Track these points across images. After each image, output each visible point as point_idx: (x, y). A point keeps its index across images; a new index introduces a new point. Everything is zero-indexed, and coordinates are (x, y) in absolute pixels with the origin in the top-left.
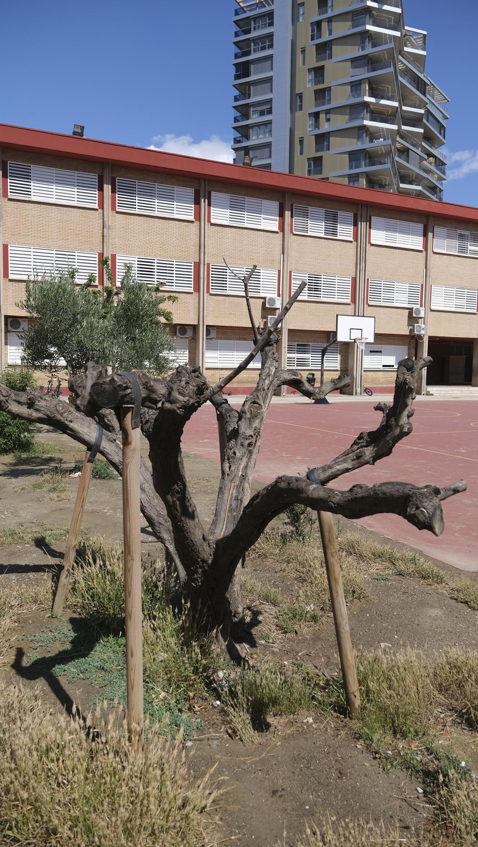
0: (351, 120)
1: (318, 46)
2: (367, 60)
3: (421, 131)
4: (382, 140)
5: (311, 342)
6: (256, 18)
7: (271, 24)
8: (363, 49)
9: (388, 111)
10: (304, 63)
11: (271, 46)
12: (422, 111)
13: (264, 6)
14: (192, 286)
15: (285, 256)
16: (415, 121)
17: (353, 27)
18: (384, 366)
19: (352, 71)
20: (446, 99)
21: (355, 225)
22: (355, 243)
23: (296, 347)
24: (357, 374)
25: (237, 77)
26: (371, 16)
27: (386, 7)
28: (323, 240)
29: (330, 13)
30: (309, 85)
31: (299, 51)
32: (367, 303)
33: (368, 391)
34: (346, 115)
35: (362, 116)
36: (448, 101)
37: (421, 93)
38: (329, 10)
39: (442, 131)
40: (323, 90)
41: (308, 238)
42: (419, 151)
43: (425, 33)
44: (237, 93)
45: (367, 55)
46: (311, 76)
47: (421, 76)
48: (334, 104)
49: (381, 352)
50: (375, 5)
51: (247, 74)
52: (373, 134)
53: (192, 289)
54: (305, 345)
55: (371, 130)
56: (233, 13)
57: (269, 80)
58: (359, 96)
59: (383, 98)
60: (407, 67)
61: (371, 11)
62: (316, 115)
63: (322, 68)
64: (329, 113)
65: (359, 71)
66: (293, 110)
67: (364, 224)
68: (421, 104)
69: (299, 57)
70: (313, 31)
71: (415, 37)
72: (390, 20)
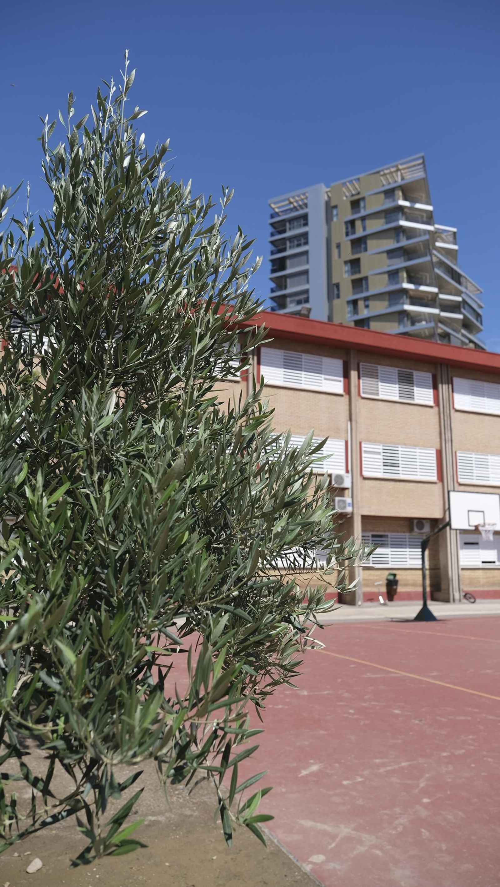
0: (390, 305)
1: (353, 242)
2: (403, 251)
3: (460, 317)
4: (424, 323)
5: (389, 531)
6: (291, 220)
7: (306, 224)
8: (398, 241)
9: (428, 297)
10: (340, 256)
11: (306, 243)
12: (459, 299)
13: (297, 210)
15: (354, 423)
16: (454, 307)
17: (387, 223)
18: (483, 562)
19: (388, 262)
20: (479, 290)
21: (435, 387)
22: (436, 409)
23: (370, 538)
24: (453, 573)
25: (273, 271)
26: (404, 213)
27: (418, 206)
28: (398, 405)
29: (363, 213)
30: (346, 276)
31: (334, 246)
32: (457, 482)
33: (469, 597)
34: (385, 301)
35: (401, 301)
36: (481, 292)
37: (456, 282)
38: (362, 211)
39: (479, 318)
40: (361, 280)
41: (380, 403)
42: (459, 336)
43: (455, 230)
44: (273, 285)
45: (403, 247)
46: (347, 268)
47: (455, 268)
48: (372, 291)
49: (477, 544)
50: (407, 204)
51: (283, 268)
52: (414, 319)
54: (381, 536)
55: (412, 314)
56: (269, 216)
57: (306, 273)
58: (397, 283)
59: (421, 284)
60: (440, 260)
61: (404, 209)
62: (355, 303)
63: (359, 259)
64: (368, 300)
65: (395, 261)
66: (330, 298)
67: (445, 387)
68: (458, 293)
69: (335, 252)
70: (347, 228)
71: (445, 234)
72: (422, 217)
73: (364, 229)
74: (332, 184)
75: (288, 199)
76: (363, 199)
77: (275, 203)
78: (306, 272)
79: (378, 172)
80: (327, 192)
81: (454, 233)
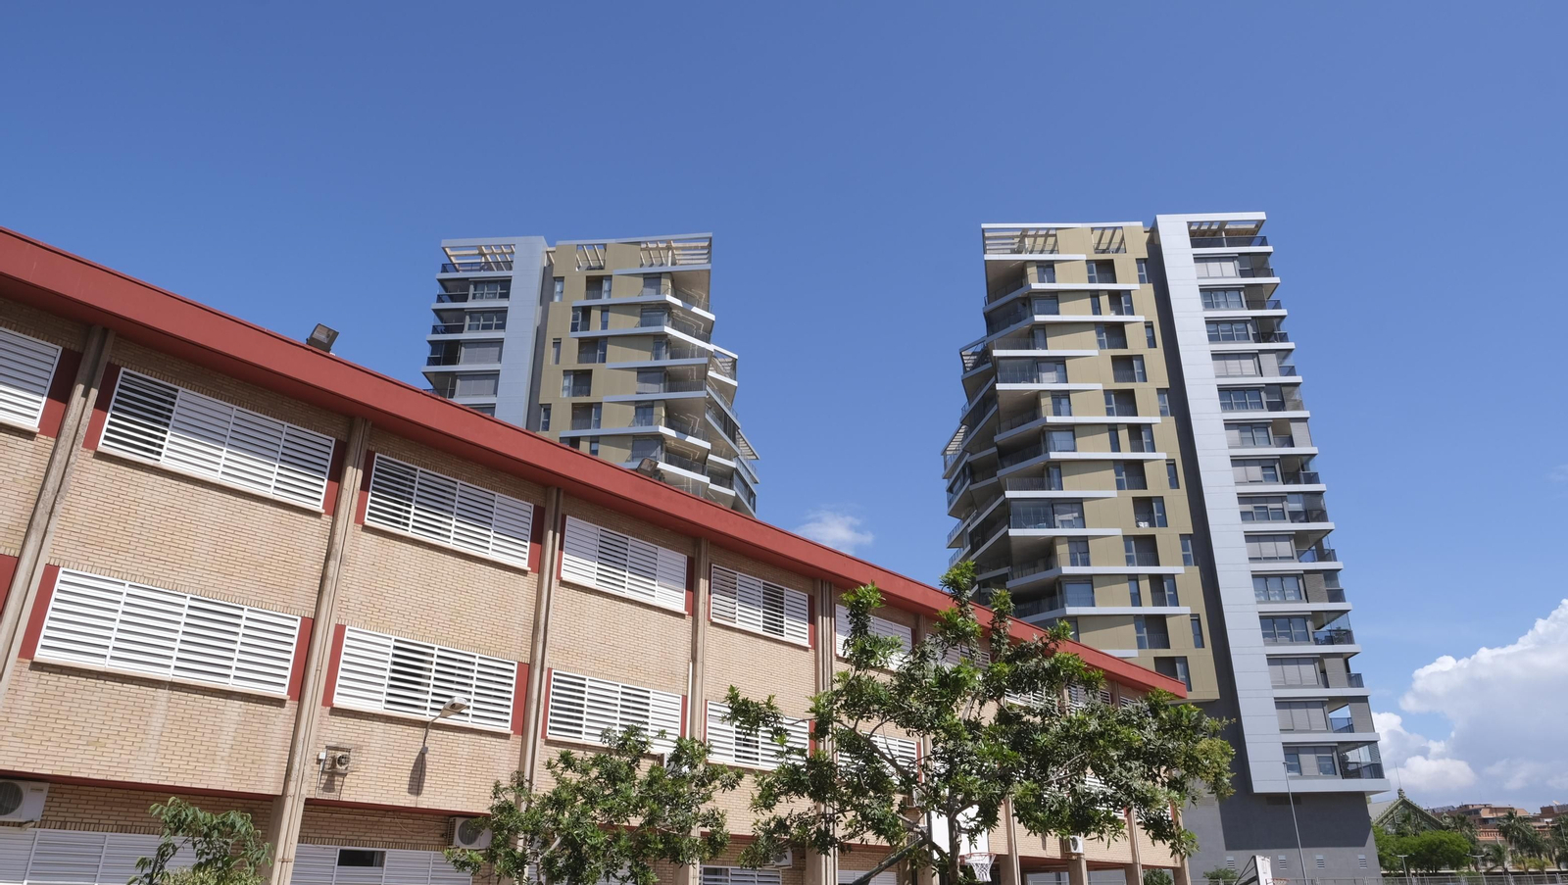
0: (634, 457)
1: (583, 342)
2: (663, 374)
3: (732, 493)
5: (729, 863)
6: (479, 283)
7: (506, 296)
8: (656, 357)
9: (695, 454)
10: (557, 362)
11: (502, 327)
12: (733, 464)
13: (491, 269)
14: (509, 718)
15: (699, 665)
16: (725, 477)
17: (642, 324)
19: (639, 386)
20: (754, 454)
21: (812, 621)
22: (812, 652)
25: (432, 361)
26: (670, 315)
27: (694, 309)
28: (759, 640)
29: (605, 300)
30: (563, 395)
31: (549, 342)
34: (628, 449)
35: (653, 454)
36: (757, 458)
37: (729, 437)
38: (605, 296)
39: (752, 499)
40: (589, 406)
41: (737, 634)
43: (736, 357)
44: (428, 385)
45: (664, 367)
46: (568, 382)
47: (730, 414)
48: (605, 429)
50: (678, 302)
51: (452, 359)
53: (509, 725)
56: (438, 267)
58: (649, 423)
59: (687, 434)
60: (711, 397)
61: (671, 309)
63: (589, 373)
64: (598, 442)
65: (649, 387)
67: (826, 620)
68: (731, 455)
69: (550, 352)
70: (575, 318)
71: (722, 360)
72: (699, 327)
73: (605, 326)
74: (559, 243)
75: (479, 248)
76: (609, 278)
77: (452, 248)
78: (494, 375)
79: (639, 243)
80: (547, 252)
81: (734, 361)
